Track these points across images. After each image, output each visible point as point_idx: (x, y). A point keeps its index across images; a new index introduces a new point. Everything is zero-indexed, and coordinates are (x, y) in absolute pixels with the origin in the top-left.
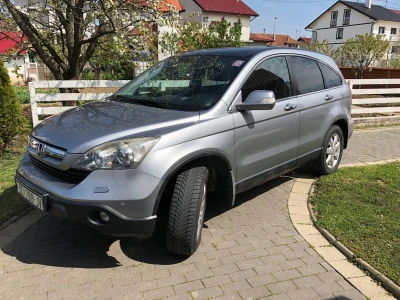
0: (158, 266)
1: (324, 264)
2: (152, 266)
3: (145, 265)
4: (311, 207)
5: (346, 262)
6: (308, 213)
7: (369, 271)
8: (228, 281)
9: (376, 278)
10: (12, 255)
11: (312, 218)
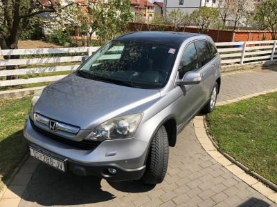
0: (140, 194)
1: (235, 177)
2: (136, 194)
3: (132, 194)
4: (211, 138)
5: (245, 174)
6: (211, 142)
7: (260, 179)
8: (188, 198)
9: (265, 183)
10: (34, 202)
11: (214, 146)
